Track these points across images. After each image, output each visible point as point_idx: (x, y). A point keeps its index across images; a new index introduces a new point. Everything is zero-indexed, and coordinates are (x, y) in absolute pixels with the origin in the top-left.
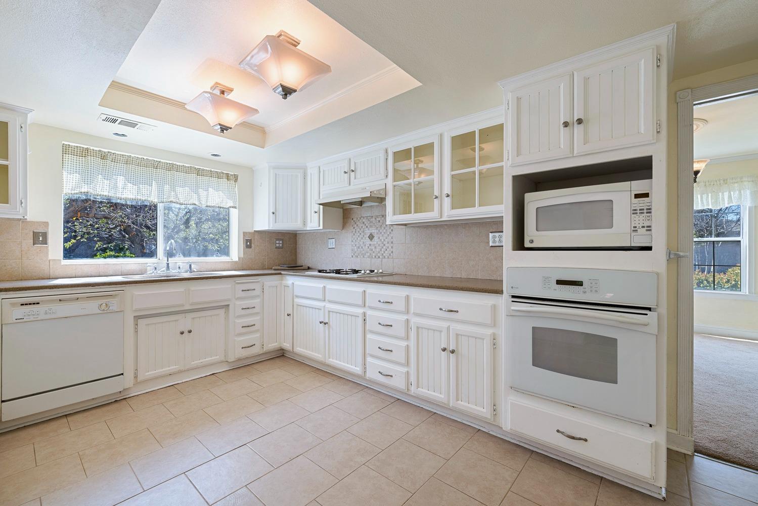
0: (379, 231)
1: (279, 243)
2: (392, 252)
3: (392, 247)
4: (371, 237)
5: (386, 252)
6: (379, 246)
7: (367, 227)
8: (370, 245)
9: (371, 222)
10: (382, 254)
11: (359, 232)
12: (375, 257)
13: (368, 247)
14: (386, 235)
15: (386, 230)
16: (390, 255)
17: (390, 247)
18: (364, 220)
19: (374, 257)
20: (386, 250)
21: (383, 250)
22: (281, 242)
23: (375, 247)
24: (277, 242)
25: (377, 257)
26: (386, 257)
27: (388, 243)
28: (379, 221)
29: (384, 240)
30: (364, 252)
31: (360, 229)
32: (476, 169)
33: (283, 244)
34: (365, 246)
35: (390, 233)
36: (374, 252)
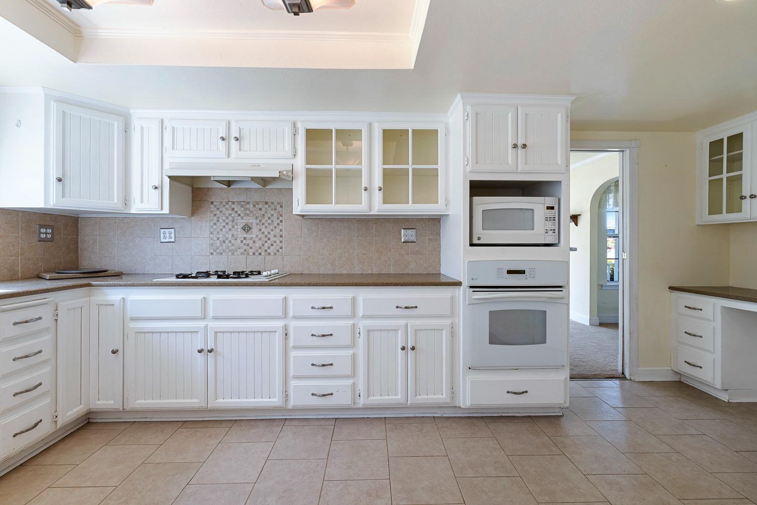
0: (260, 221)
1: (46, 233)
2: (281, 248)
3: (281, 242)
4: (247, 228)
5: (272, 248)
6: (260, 239)
7: (239, 215)
8: (245, 238)
9: (246, 209)
10: (266, 251)
11: (224, 221)
12: (254, 254)
13: (242, 242)
14: (272, 227)
15: (272, 221)
16: (278, 251)
17: (278, 242)
18: (233, 206)
19: (251, 254)
20: (272, 245)
21: (266, 245)
22: (49, 231)
23: (254, 242)
24: (43, 230)
25: (257, 254)
26: (272, 253)
27: (275, 236)
28: (260, 209)
29: (269, 233)
30: (233, 248)
31: (227, 218)
32: (410, 167)
33: (52, 233)
34: (236, 239)
35: (278, 224)
36: (251, 248)
